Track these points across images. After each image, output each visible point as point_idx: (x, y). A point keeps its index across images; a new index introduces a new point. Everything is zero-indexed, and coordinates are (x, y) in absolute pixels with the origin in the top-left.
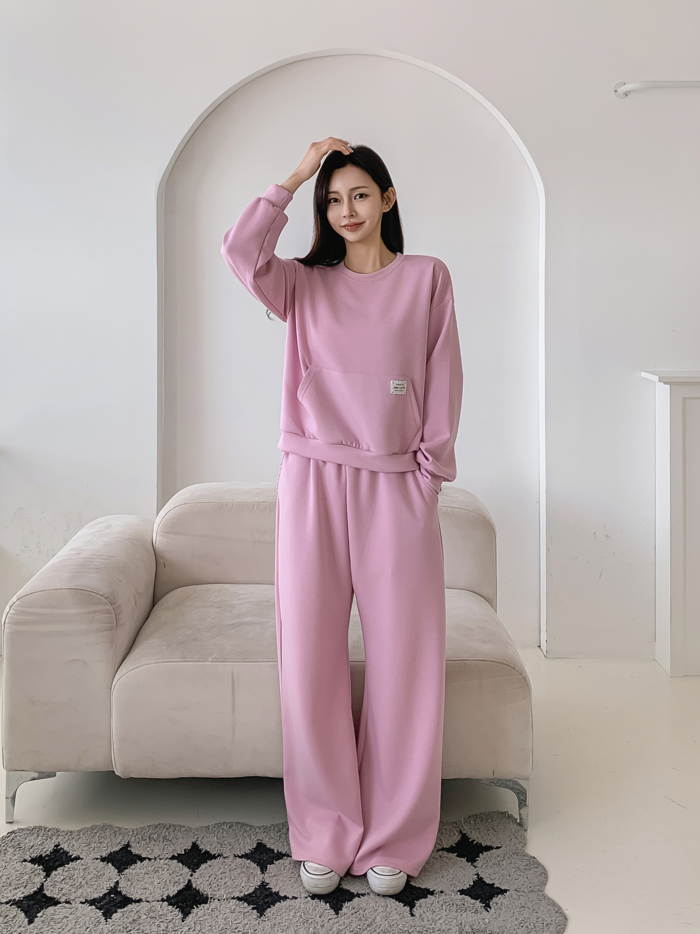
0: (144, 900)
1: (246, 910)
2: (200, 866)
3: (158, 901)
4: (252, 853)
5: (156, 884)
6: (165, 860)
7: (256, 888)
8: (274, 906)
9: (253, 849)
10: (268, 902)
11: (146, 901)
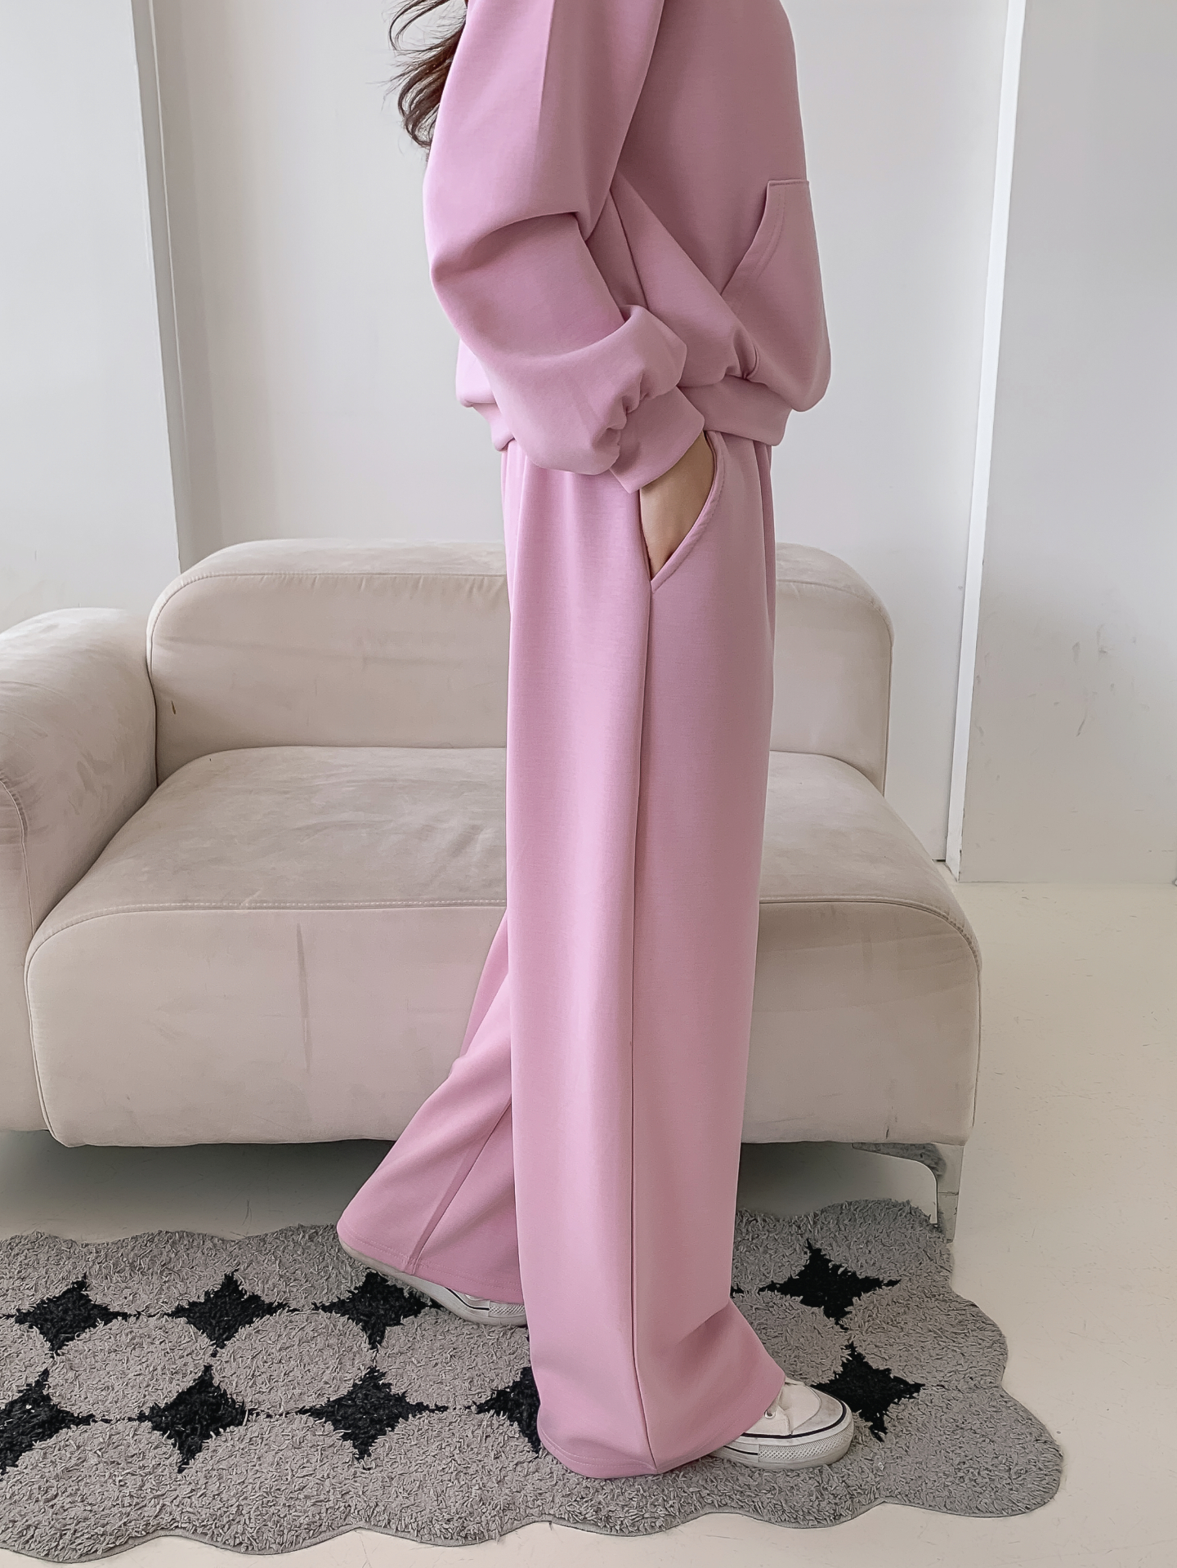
0: (98, 1417)
1: (329, 1441)
2: (237, 1331)
3: (130, 1419)
4: (354, 1298)
5: (130, 1376)
6: (159, 1319)
7: (355, 1385)
8: (393, 1430)
9: (356, 1288)
10: (380, 1421)
11: (102, 1420)
